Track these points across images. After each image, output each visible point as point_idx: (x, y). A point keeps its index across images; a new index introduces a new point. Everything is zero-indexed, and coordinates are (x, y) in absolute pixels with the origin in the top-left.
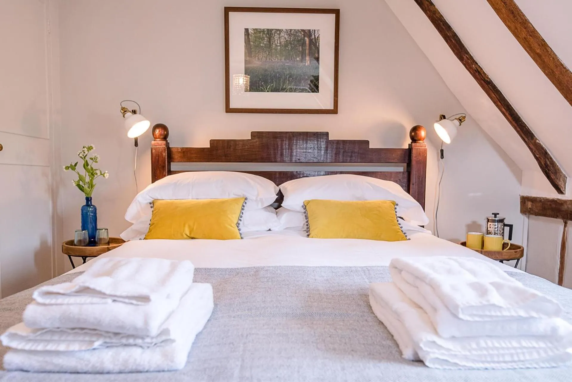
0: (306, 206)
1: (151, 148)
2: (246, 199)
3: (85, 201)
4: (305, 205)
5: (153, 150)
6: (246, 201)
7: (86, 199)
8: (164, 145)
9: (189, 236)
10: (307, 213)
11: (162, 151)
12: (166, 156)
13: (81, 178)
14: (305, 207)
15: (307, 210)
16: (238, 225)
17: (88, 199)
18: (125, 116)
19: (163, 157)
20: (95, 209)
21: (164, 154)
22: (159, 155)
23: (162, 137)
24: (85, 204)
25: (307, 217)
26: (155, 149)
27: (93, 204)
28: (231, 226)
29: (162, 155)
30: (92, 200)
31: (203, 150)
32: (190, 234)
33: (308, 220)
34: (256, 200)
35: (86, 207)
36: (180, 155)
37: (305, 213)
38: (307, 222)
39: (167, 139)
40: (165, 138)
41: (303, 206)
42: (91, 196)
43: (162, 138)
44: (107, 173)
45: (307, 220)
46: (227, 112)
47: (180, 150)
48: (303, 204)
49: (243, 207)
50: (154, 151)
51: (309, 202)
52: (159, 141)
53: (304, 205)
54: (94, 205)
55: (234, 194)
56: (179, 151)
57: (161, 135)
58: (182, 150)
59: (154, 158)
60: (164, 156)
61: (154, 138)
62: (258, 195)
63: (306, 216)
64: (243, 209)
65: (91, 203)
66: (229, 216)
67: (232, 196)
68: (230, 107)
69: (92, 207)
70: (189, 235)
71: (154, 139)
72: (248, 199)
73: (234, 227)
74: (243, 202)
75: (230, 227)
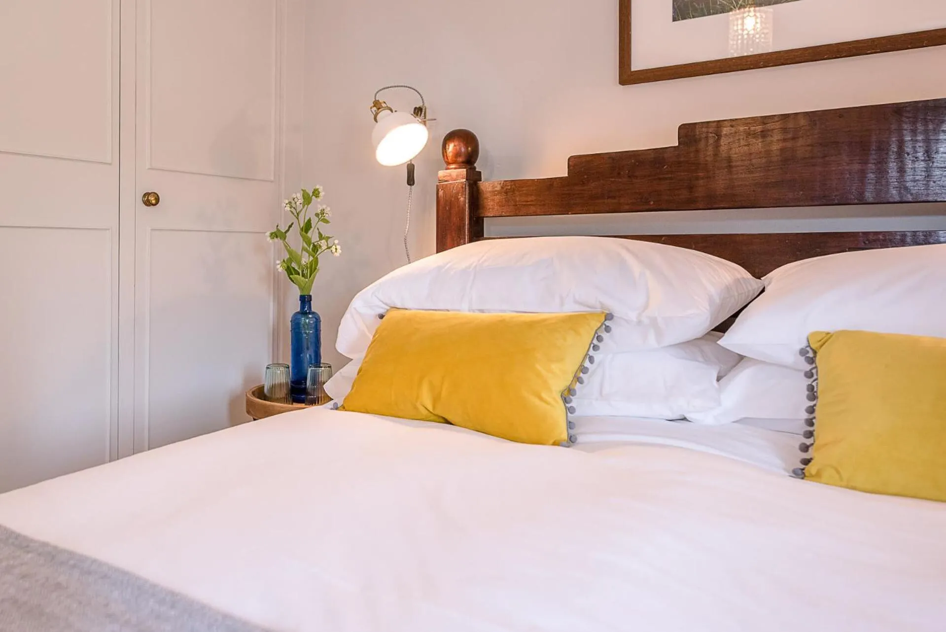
0: (815, 352)
1: (437, 186)
2: (609, 317)
3: (300, 302)
4: (813, 346)
5: (440, 190)
6: (608, 323)
7: (300, 300)
8: (463, 178)
9: (431, 412)
10: (815, 377)
11: (458, 193)
12: (467, 205)
13: (293, 257)
14: (810, 354)
15: (816, 367)
16: (567, 395)
17: (305, 300)
18: (378, 117)
19: (458, 207)
20: (318, 321)
21: (462, 199)
22: (451, 200)
23: (460, 159)
24: (299, 310)
25: (812, 394)
26: (444, 188)
27: (313, 310)
28: (541, 399)
29: (458, 199)
30: (312, 302)
31: (550, 184)
32: (434, 408)
33: (815, 405)
34: (639, 322)
35: (299, 316)
36: (497, 198)
37: (809, 375)
38: (811, 410)
39: (475, 165)
40: (469, 160)
41: (803, 352)
42: (311, 294)
43: (463, 162)
44: (338, 244)
45: (812, 403)
46: (623, 82)
47: (498, 188)
48: (804, 344)
49: (595, 342)
50: (441, 193)
51: (827, 338)
52: (455, 168)
53: (809, 346)
54: (316, 311)
55: (576, 302)
56: (496, 189)
57: (457, 154)
58: (502, 188)
59: (441, 208)
60: (462, 203)
61: (446, 162)
62: (646, 307)
63: (811, 388)
64: (596, 348)
65: (310, 307)
66: (538, 367)
67: (570, 308)
68: (633, 69)
69: (310, 316)
70: (431, 410)
71: (445, 165)
72: (615, 318)
73: (553, 402)
74: (599, 325)
75: (537, 401)
